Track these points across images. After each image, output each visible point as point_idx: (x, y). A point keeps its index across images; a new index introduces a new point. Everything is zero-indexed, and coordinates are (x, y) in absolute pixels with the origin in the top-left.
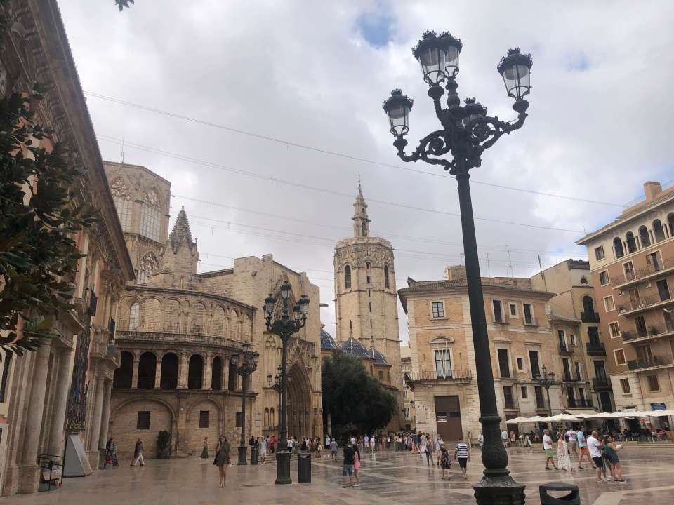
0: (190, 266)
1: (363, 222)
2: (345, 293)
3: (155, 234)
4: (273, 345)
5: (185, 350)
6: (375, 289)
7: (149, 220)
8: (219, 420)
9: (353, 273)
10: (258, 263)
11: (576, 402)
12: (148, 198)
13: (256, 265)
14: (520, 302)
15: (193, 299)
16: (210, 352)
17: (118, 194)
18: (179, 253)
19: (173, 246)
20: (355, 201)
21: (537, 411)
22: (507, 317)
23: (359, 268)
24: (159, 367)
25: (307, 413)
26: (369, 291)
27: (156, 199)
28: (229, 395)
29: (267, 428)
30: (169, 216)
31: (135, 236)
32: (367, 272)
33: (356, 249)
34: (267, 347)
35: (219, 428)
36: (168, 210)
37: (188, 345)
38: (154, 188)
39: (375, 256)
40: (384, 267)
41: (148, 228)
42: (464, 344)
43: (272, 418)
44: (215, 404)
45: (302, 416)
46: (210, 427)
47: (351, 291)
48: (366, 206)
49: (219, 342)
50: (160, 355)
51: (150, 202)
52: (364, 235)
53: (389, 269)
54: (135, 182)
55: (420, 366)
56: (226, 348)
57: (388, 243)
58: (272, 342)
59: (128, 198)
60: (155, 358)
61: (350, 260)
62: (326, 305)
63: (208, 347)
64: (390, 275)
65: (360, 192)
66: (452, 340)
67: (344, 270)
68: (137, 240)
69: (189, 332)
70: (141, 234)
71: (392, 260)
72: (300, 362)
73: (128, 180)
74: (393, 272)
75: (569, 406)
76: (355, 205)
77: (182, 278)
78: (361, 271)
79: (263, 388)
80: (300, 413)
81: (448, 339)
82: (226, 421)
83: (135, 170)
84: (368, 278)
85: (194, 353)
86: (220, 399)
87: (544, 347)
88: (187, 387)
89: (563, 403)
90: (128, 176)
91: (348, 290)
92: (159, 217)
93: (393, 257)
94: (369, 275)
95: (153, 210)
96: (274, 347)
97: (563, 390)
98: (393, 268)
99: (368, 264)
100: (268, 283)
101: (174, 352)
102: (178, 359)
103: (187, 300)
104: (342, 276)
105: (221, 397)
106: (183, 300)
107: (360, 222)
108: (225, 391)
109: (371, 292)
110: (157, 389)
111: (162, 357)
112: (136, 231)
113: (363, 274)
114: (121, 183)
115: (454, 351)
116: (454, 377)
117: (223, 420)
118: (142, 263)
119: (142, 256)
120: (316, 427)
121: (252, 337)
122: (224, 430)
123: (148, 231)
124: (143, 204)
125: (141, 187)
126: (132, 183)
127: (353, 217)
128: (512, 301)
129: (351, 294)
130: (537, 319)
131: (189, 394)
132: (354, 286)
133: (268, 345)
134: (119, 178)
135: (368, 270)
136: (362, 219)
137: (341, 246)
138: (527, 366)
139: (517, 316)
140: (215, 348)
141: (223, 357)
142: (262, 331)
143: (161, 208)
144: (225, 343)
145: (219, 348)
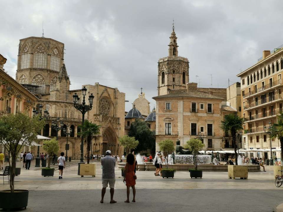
0: (66, 88)
1: (174, 48)
2: (162, 87)
3: (57, 68)
4: (98, 120)
6: (177, 85)
7: (54, 62)
8: (73, 148)
9: (166, 76)
10: (91, 87)
11: (229, 146)
12: (53, 52)
13: (91, 88)
14: (206, 103)
15: (62, 104)
16: (69, 124)
17: (40, 51)
18: (62, 82)
19: (59, 79)
20: (170, 36)
21: (207, 149)
22: (198, 110)
23: (169, 74)
24: (50, 129)
25: (115, 146)
26: (174, 86)
27: (57, 52)
28: (77, 139)
29: (94, 151)
30: (63, 59)
31: (48, 71)
32: (173, 76)
33: (168, 64)
35: (73, 150)
36: (63, 56)
38: (56, 48)
39: (177, 67)
40: (182, 73)
41: (54, 66)
42: (177, 121)
43: (97, 147)
44: (71, 142)
45: (113, 147)
46: (69, 150)
47: (164, 86)
48: (176, 38)
49: (72, 120)
51: (55, 54)
52: (174, 54)
53: (186, 74)
54: (47, 46)
55: (159, 129)
56: (75, 122)
57: (187, 59)
59: (45, 53)
60: (49, 126)
61: (165, 69)
62: (127, 101)
63: (68, 122)
64: (186, 77)
65: (173, 30)
66: (172, 119)
67: (161, 74)
68: (49, 72)
69: (61, 116)
70: (51, 69)
71: (188, 69)
72: (111, 126)
73: (44, 45)
74: (188, 75)
75: (225, 147)
76: (170, 38)
77: (63, 92)
78: (170, 75)
80: (112, 146)
81: (171, 119)
82: (76, 148)
83: (47, 40)
84: (174, 79)
86: (73, 140)
87: (215, 122)
88: (60, 136)
89: (222, 146)
90: (44, 44)
91: (163, 85)
92: (59, 60)
93: (188, 67)
94: (174, 77)
95: (56, 57)
96: (98, 121)
97: (223, 141)
98: (188, 73)
99: (174, 72)
100: (96, 95)
103: (60, 105)
104: (161, 77)
105: (73, 139)
106: (59, 105)
107: (172, 47)
108: (75, 138)
109: (175, 86)
112: (48, 68)
113: (171, 77)
114: (41, 47)
115: (173, 123)
116: (172, 134)
117: (75, 148)
118: (52, 81)
119: (52, 79)
120: (118, 151)
121: (88, 117)
122: (75, 151)
123: (54, 67)
124: (51, 56)
125: (50, 48)
126: (46, 46)
127: (169, 44)
128: (202, 103)
129: (164, 87)
130: (214, 110)
131: (61, 138)
132: (166, 83)
133: (95, 120)
134: (41, 44)
135: (174, 75)
136: (173, 45)
137: (160, 61)
138: (206, 131)
139: (204, 109)
140: (71, 122)
141: (75, 125)
142: (93, 115)
143: (60, 56)
144: (76, 120)
145: (73, 122)
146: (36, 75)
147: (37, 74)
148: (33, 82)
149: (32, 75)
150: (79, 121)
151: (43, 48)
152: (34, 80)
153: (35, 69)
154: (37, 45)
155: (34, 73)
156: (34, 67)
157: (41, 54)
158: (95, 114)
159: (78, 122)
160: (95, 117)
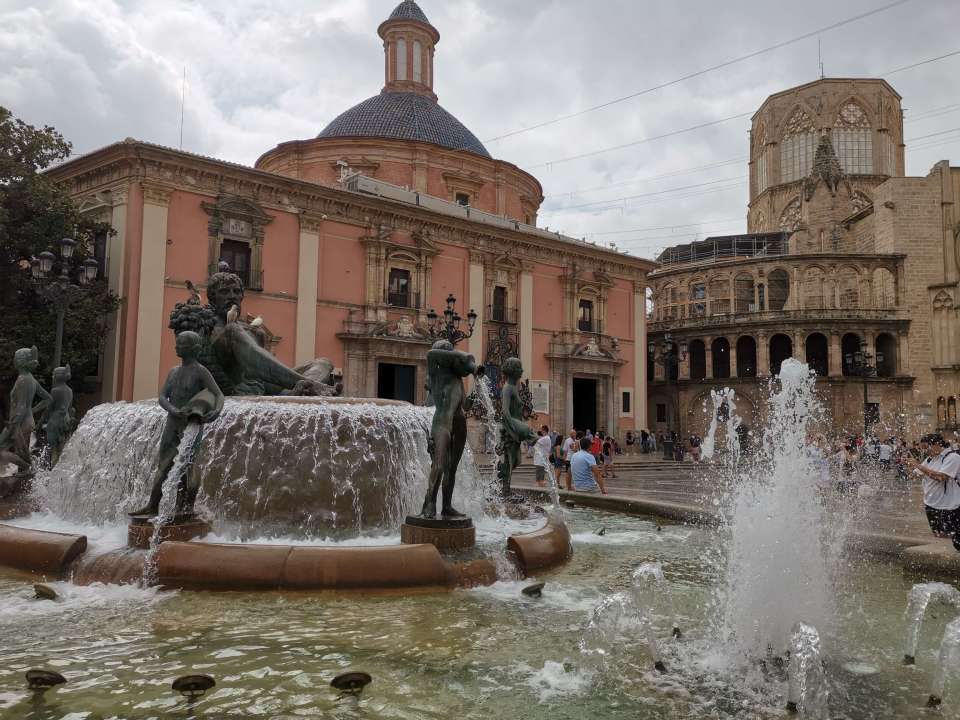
0: (831, 212)
3: (863, 163)
4: (948, 304)
5: (761, 331)
7: (849, 148)
12: (842, 117)
17: (799, 129)
18: (814, 198)
19: (805, 191)
24: (733, 353)
27: (859, 114)
29: (943, 427)
34: (935, 309)
36: (881, 121)
37: (764, 325)
38: (853, 101)
49: (815, 315)
50: (733, 340)
51: (848, 122)
54: (816, 105)
56: (829, 322)
58: (945, 300)
60: (728, 343)
63: (795, 324)
73: (808, 107)
77: (822, 230)
79: (933, 369)
85: (775, 333)
92: (870, 136)
95: (855, 131)
96: (951, 307)
100: (938, 210)
101: (749, 334)
102: (755, 343)
110: (734, 379)
111: (735, 341)
114: (800, 114)
121: (897, 298)
123: (850, 163)
126: (813, 108)
133: (938, 305)
134: (798, 108)
140: (806, 323)
141: (827, 334)
142: (926, 287)
143: (870, 123)
144: (828, 316)
145: (816, 322)
146: (790, 204)
147: (792, 199)
148: (782, 224)
149: (776, 207)
150: (849, 316)
151: (806, 117)
152: (785, 219)
153: (786, 187)
154: (786, 114)
155: (783, 199)
156: (784, 181)
157: (803, 136)
158: (939, 281)
159: (843, 322)
160: (933, 295)
